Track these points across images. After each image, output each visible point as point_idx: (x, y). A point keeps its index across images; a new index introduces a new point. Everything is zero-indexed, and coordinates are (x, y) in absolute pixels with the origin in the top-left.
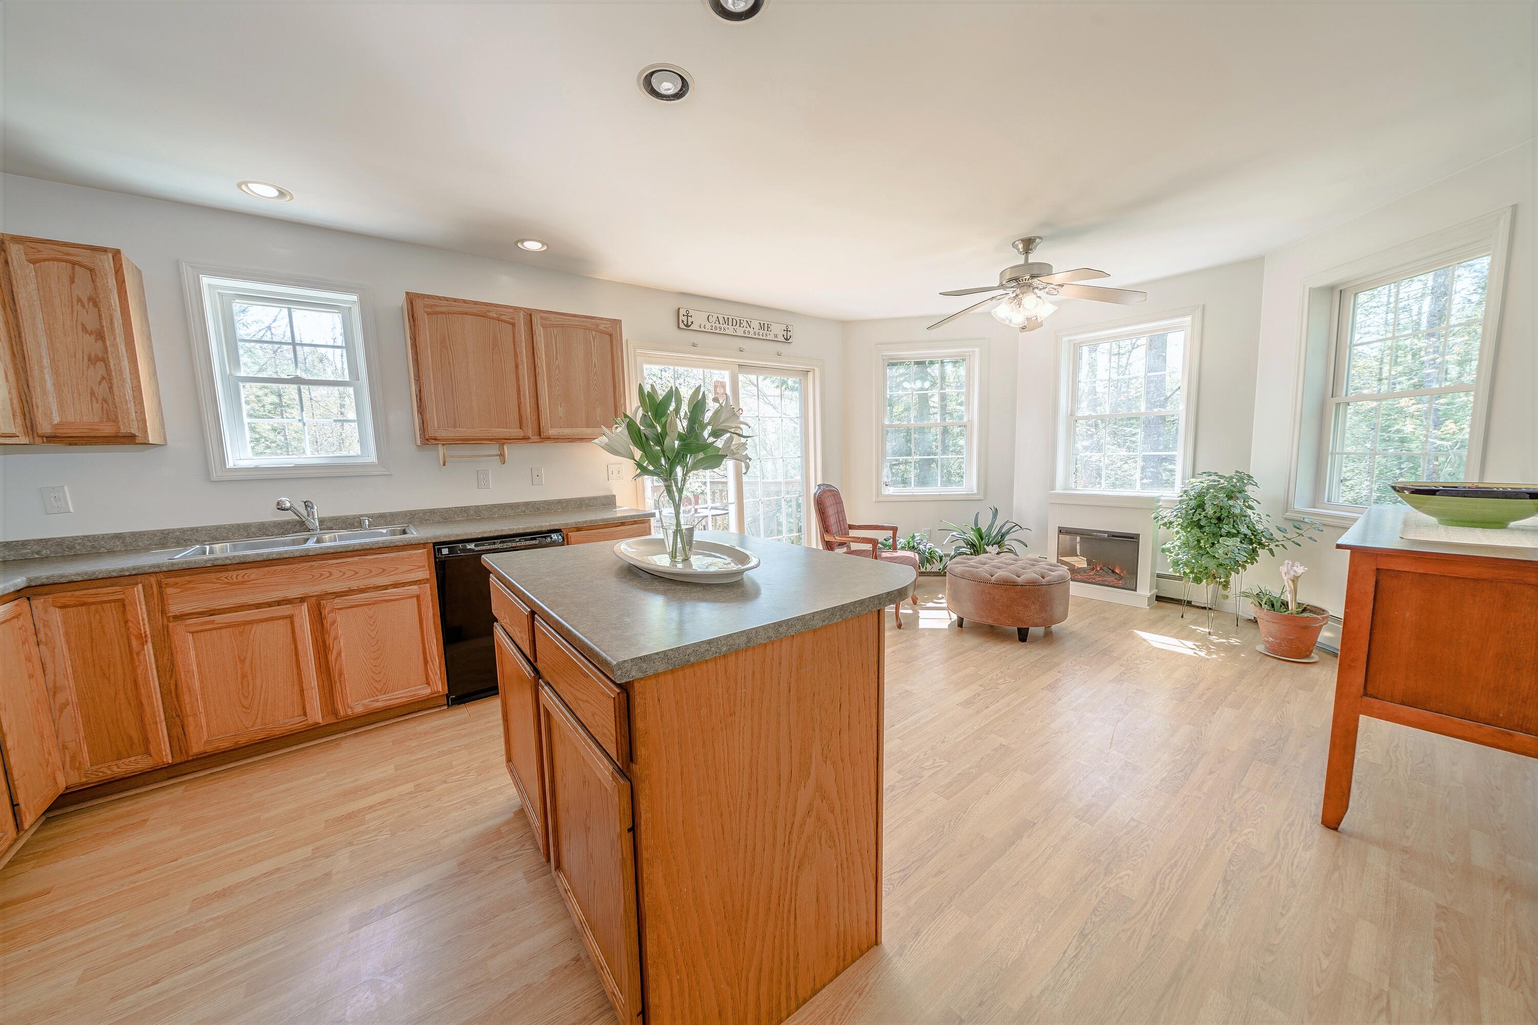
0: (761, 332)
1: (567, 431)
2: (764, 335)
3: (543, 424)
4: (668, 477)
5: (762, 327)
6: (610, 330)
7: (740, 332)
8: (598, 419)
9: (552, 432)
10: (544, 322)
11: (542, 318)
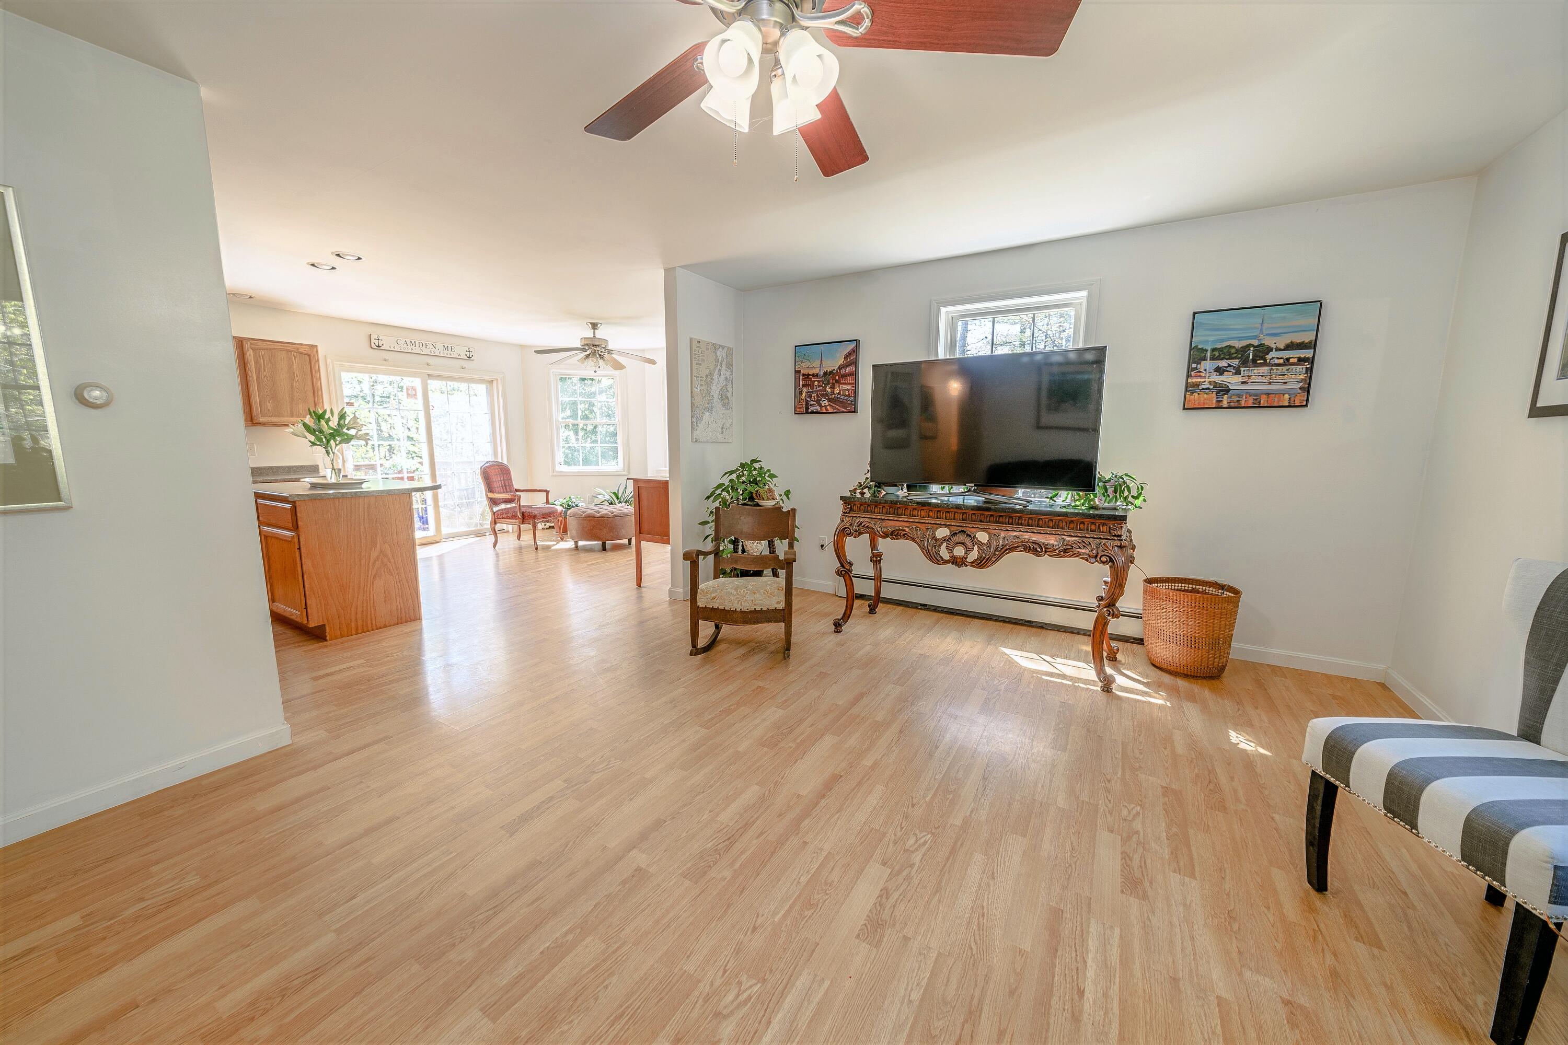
0: (446, 352)
1: (275, 420)
2: (449, 354)
3: (254, 413)
4: (327, 446)
5: (446, 348)
6: (308, 352)
7: (426, 351)
8: (301, 412)
9: (261, 420)
10: (253, 346)
11: (251, 344)
